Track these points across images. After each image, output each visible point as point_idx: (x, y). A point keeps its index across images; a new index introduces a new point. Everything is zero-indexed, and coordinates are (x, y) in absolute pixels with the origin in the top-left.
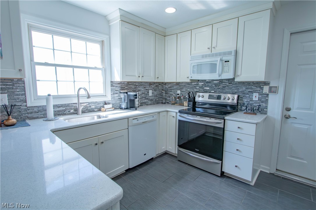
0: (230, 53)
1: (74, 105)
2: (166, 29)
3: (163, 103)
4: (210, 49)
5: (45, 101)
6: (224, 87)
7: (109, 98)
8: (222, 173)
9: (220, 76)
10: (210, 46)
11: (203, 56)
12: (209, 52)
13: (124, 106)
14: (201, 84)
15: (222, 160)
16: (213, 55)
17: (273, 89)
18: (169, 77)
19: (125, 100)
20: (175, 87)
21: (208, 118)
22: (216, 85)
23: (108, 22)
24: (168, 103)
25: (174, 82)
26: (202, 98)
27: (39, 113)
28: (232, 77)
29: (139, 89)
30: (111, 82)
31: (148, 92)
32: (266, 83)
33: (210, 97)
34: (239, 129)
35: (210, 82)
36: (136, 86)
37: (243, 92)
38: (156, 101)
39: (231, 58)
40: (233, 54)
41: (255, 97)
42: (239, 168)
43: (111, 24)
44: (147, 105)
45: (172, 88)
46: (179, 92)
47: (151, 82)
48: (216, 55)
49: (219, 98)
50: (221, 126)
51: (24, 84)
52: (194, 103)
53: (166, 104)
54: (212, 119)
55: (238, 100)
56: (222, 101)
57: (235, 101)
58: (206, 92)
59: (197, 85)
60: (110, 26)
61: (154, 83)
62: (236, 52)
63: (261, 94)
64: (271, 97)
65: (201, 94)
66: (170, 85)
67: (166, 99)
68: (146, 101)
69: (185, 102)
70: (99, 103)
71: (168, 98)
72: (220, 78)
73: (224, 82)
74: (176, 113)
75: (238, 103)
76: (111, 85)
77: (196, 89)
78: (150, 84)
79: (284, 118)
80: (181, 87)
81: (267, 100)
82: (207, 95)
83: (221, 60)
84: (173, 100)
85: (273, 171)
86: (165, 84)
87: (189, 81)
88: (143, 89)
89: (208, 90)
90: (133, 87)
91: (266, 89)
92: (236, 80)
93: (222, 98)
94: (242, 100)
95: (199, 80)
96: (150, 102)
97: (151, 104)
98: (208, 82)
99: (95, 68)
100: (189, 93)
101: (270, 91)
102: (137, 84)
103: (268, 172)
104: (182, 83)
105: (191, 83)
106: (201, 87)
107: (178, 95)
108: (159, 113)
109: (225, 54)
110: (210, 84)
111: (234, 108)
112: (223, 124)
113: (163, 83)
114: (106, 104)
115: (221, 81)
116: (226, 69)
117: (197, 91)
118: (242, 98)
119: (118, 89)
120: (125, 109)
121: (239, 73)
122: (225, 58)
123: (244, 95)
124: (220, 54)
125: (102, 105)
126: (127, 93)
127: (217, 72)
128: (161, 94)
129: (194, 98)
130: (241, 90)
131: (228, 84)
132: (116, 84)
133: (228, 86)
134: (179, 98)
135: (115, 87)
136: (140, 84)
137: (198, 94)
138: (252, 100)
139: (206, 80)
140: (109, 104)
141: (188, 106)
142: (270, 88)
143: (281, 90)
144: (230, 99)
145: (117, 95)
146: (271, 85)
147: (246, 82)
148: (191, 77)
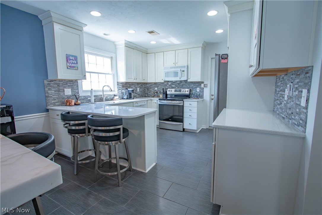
0: (184, 67)
1: (100, 96)
2: (147, 49)
3: (146, 97)
4: (175, 63)
5: (90, 93)
6: (183, 85)
7: (116, 93)
8: (184, 129)
9: (180, 79)
10: (174, 62)
11: (171, 68)
12: (174, 65)
13: (125, 97)
14: (170, 83)
15: (183, 122)
16: (176, 67)
17: (205, 85)
18: (151, 79)
19: (126, 94)
20: (153, 86)
21: (175, 101)
22: (178, 84)
23: (115, 45)
24: (149, 96)
25: (153, 83)
26: (171, 92)
27: (84, 100)
28: (186, 79)
29: (132, 87)
30: (117, 82)
31: (137, 89)
32: (203, 82)
33: (175, 91)
34: (190, 111)
35: (175, 82)
36: (130, 85)
37: (192, 87)
38: (141, 95)
39: (185, 69)
40: (186, 67)
41: (198, 90)
42: (191, 125)
43: (117, 47)
44: (137, 97)
45: (152, 86)
46: (156, 89)
47: (138, 83)
48: (178, 67)
49: (180, 91)
50: (182, 104)
51: (78, 83)
52: (167, 95)
53: (148, 97)
54: (177, 101)
55: (190, 92)
56: (182, 93)
57: (189, 92)
58: (173, 88)
59: (168, 84)
60: (116, 48)
61: (140, 83)
62: (188, 66)
63: (201, 88)
64: (205, 89)
65: (170, 89)
66: (150, 85)
67: (147, 94)
68: (136, 95)
69: (160, 95)
70: (111, 96)
71: (149, 93)
72: (180, 80)
73: (183, 82)
74: (157, 100)
75: (190, 93)
76: (117, 84)
77: (167, 86)
78: (138, 84)
79: (211, 100)
80: (158, 86)
81: (203, 91)
82: (173, 90)
83: (180, 70)
84: (152, 94)
85: (208, 127)
86: (147, 83)
87: (163, 82)
88: (134, 87)
89: (174, 87)
90: (129, 86)
91: (202, 85)
92: (188, 81)
93: (182, 91)
94: (192, 92)
95: (168, 81)
96: (138, 96)
97: (139, 97)
98: (174, 82)
99: (108, 74)
100: (163, 89)
101: (204, 86)
102: (131, 84)
103: (206, 128)
104: (158, 83)
105: (164, 83)
106: (170, 85)
107: (156, 91)
108: (147, 100)
109: (182, 67)
110: (175, 84)
111: (188, 96)
112: (183, 103)
113: (145, 83)
114: (115, 96)
115: (181, 81)
116: (183, 75)
117: (168, 88)
118: (192, 90)
119: (121, 87)
120: (126, 99)
121: (189, 77)
122: (183, 69)
123: (193, 89)
124: (180, 67)
125: (113, 97)
126: (127, 89)
127: (179, 77)
128: (144, 91)
129: (166, 92)
130: (191, 86)
131: (184, 83)
132: (120, 83)
133: (185, 84)
134: (157, 92)
135: (119, 86)
136: (132, 84)
137: (168, 89)
138: (196, 91)
139: (172, 81)
140: (116, 96)
141: (163, 97)
142: (204, 85)
143: (209, 86)
144: (186, 91)
145: (120, 91)
146: (204, 84)
147: (193, 82)
148: (165, 79)
